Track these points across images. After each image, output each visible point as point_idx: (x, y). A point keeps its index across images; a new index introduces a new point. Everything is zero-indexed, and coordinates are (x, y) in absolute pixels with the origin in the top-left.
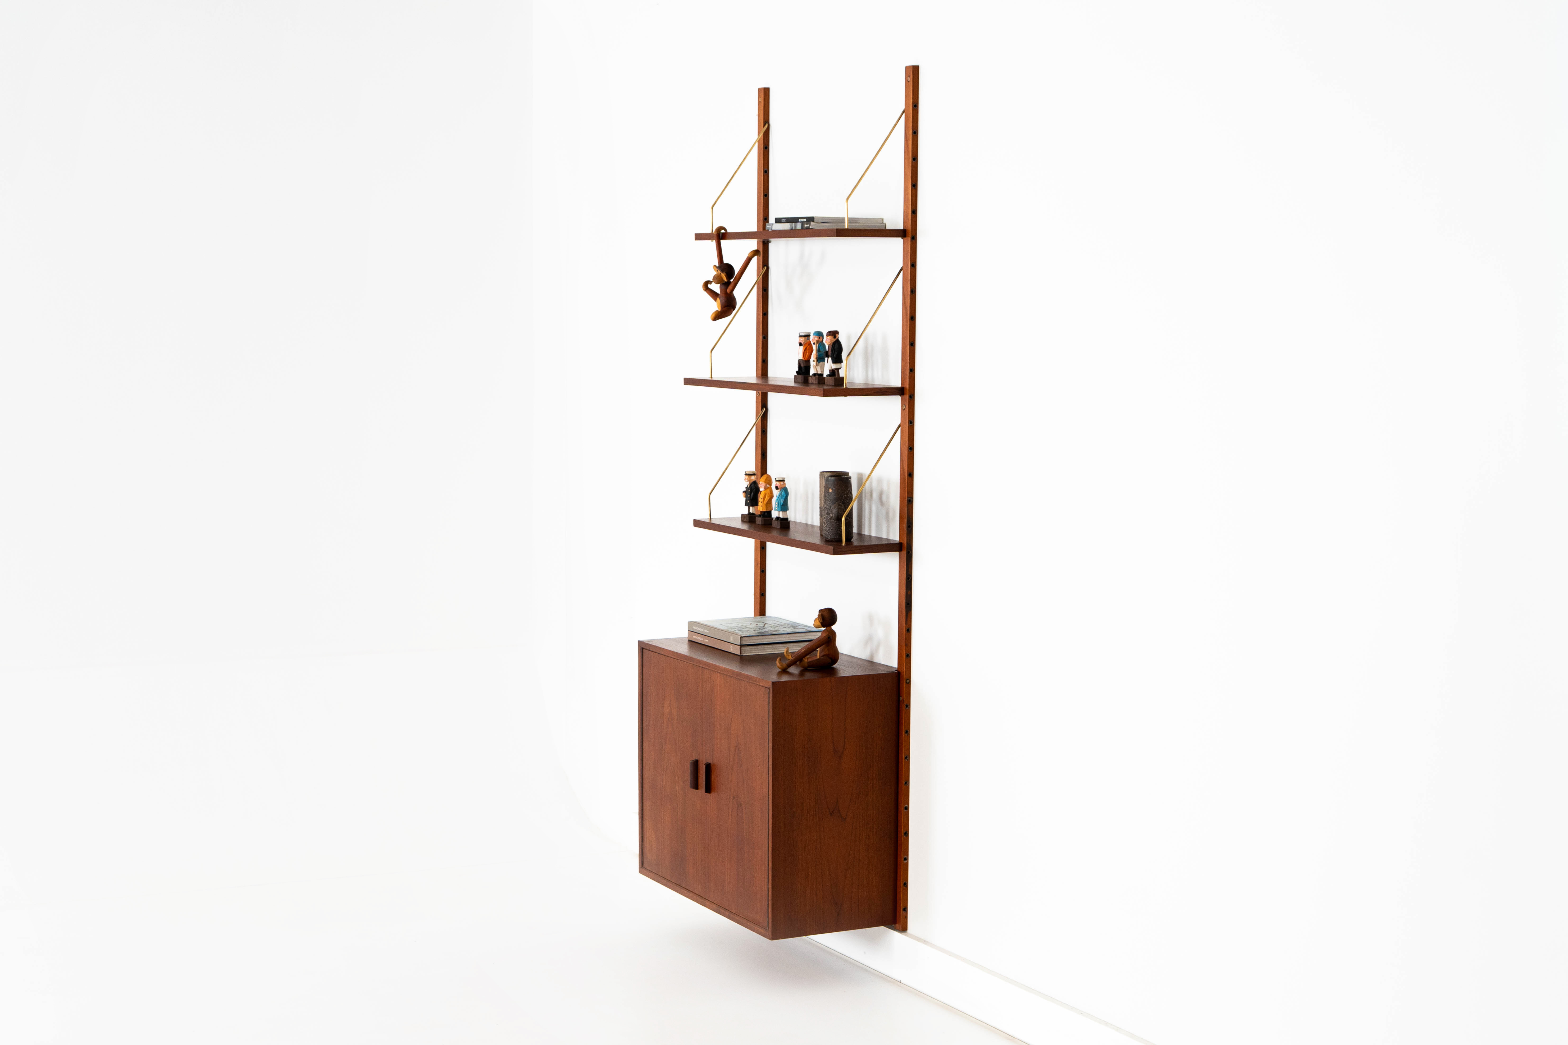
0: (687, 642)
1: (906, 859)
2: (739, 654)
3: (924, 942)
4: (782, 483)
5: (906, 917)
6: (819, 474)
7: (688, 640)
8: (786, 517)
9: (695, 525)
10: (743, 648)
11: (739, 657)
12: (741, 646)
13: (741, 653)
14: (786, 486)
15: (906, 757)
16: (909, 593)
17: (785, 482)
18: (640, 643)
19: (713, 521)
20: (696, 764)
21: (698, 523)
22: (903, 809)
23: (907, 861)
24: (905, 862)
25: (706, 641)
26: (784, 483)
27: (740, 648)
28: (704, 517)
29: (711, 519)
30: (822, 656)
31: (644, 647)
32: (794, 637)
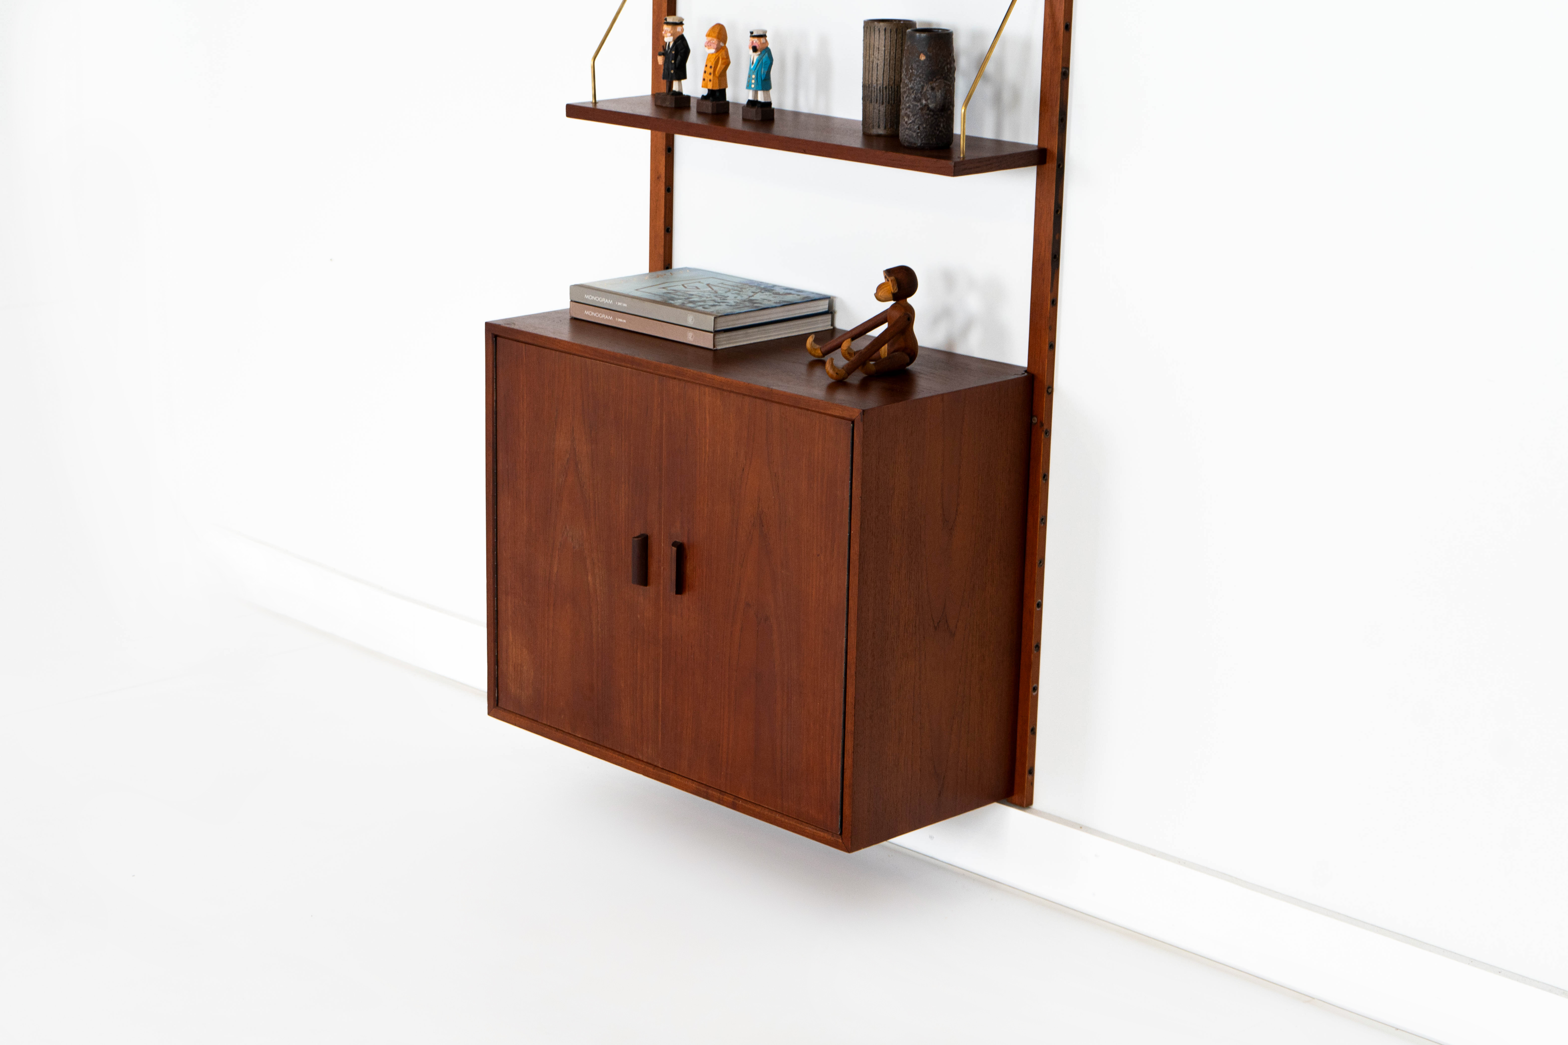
0: (568, 321)
1: (1036, 689)
2: (711, 347)
3: (1081, 827)
4: (762, 40)
5: (1032, 784)
6: (862, 25)
7: (569, 317)
8: (769, 101)
9: (569, 114)
10: (717, 336)
11: (712, 352)
12: (716, 332)
13: (714, 347)
14: (769, 46)
15: (1042, 519)
16: (1057, 237)
17: (767, 38)
18: (489, 327)
19: (599, 106)
20: (644, 544)
21: (574, 111)
22: (1035, 605)
23: (1036, 693)
24: (1034, 694)
25: (621, 322)
26: (766, 41)
27: (714, 336)
28: (584, 98)
29: (596, 103)
30: (895, 351)
31: (496, 333)
32: (788, 311)
